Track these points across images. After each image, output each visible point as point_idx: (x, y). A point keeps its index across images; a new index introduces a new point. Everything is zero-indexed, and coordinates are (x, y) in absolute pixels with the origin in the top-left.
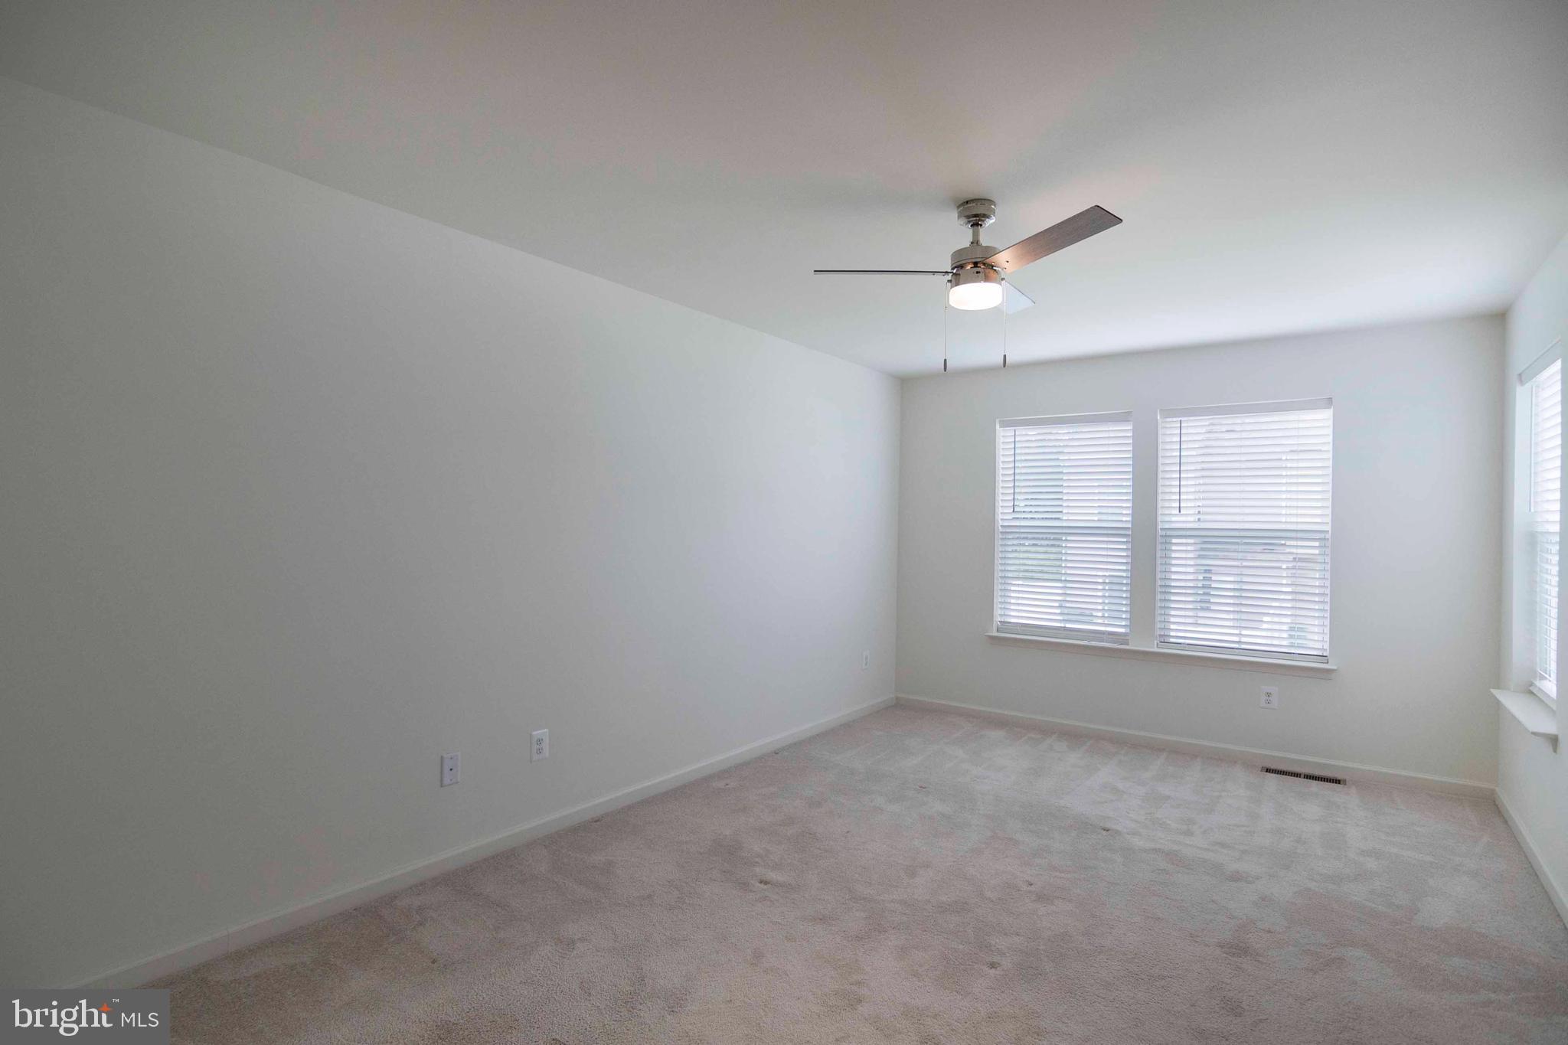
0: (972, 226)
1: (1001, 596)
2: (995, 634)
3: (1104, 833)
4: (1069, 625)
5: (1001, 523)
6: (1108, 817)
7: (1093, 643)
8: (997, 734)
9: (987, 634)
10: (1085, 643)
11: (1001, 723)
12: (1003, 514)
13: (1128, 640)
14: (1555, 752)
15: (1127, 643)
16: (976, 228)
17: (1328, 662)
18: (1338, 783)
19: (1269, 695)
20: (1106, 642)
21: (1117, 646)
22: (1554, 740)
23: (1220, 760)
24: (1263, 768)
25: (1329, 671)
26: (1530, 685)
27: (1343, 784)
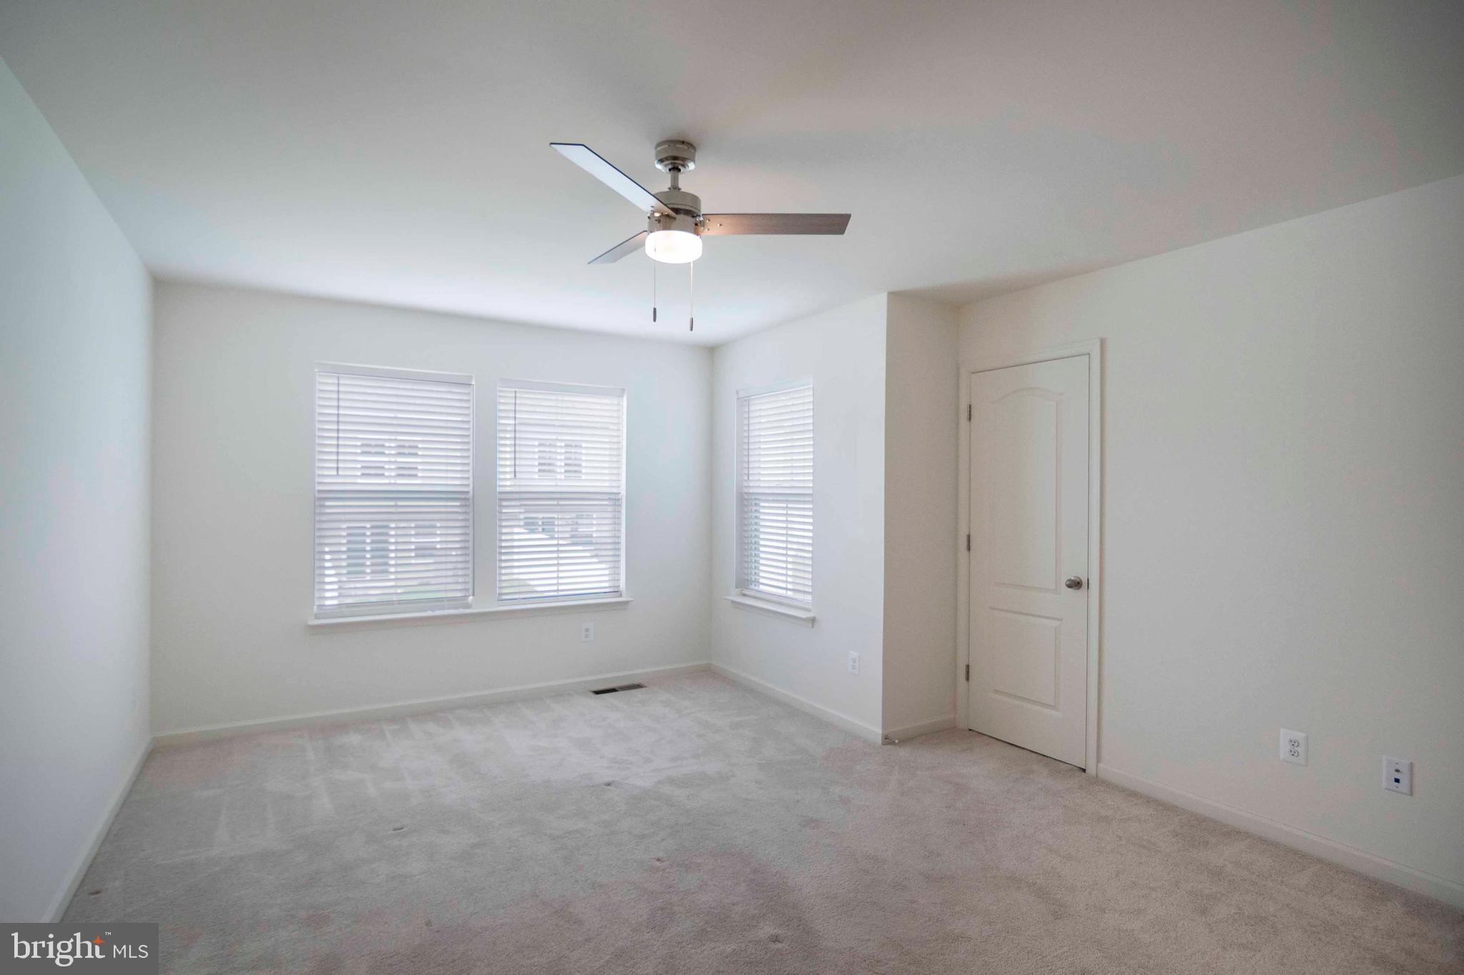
0: (670, 171)
2: (315, 622)
3: (611, 787)
5: (317, 487)
9: (307, 624)
10: (430, 613)
12: (323, 477)
13: (468, 603)
14: (813, 627)
15: (468, 606)
16: (676, 172)
17: (621, 596)
18: (642, 687)
19: (587, 630)
20: (448, 609)
21: (461, 611)
22: (813, 620)
23: (560, 694)
24: (591, 691)
25: (627, 603)
26: (742, 590)
27: (645, 687)
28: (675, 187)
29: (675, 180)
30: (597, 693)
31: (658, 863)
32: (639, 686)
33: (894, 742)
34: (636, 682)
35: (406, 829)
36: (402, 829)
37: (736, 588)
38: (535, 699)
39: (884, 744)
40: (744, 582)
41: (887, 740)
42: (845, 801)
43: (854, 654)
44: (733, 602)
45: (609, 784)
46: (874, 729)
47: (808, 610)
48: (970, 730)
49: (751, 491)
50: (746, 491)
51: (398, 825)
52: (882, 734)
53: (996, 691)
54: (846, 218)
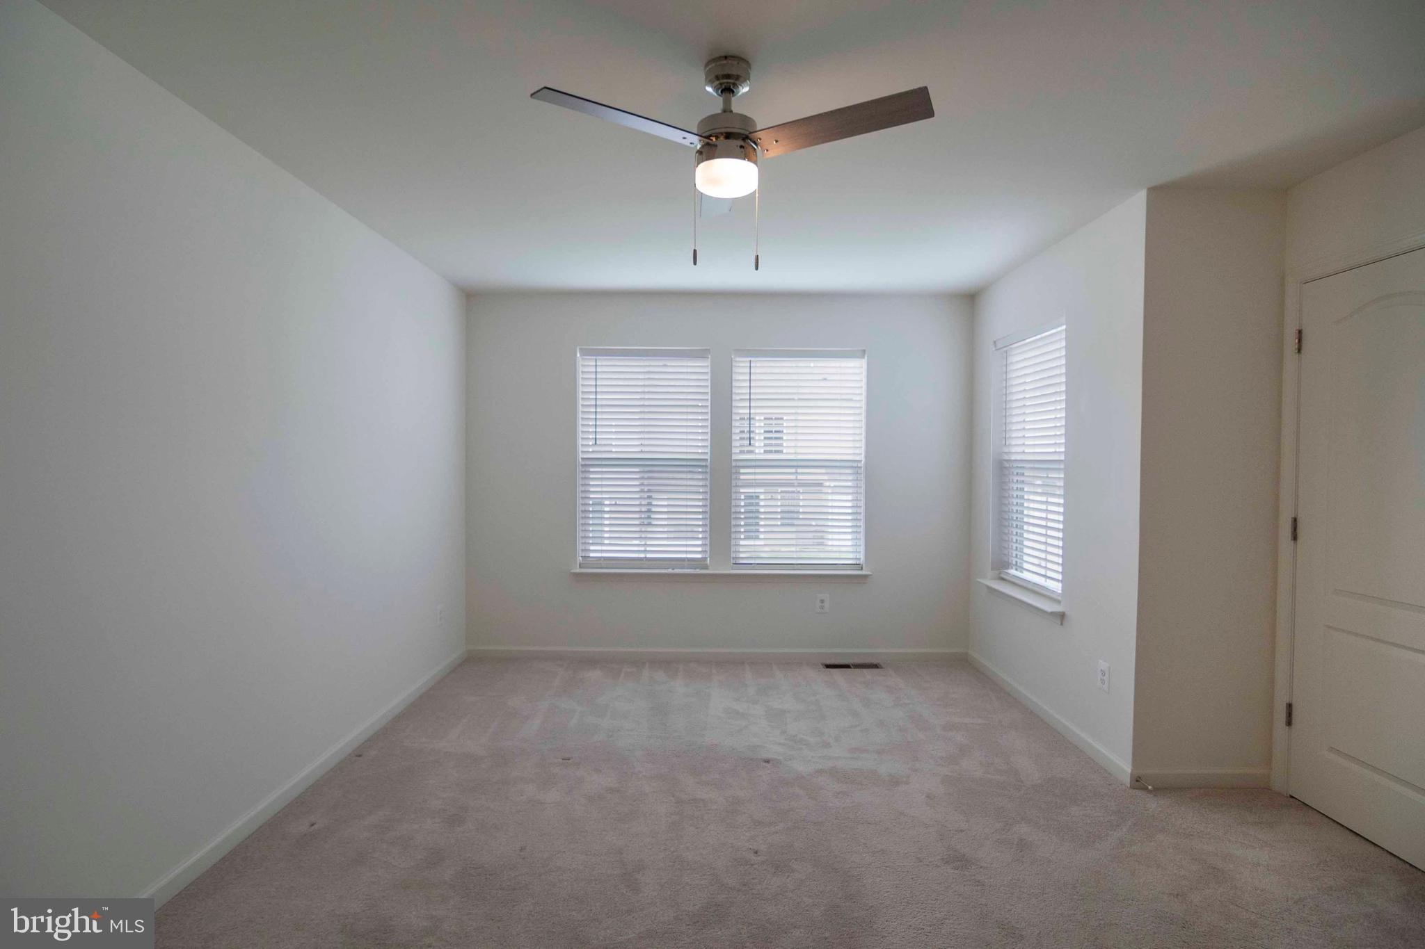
0: (722, 92)
1: (582, 531)
2: (578, 570)
3: (767, 765)
4: (649, 555)
5: (581, 456)
6: (758, 746)
7: (677, 571)
8: (595, 675)
9: (572, 571)
10: (670, 571)
11: (591, 662)
12: (586, 447)
13: (707, 564)
14: (1062, 624)
15: (706, 567)
16: (728, 94)
17: (862, 569)
18: (878, 667)
19: (822, 601)
20: (688, 568)
21: (698, 571)
22: (1062, 616)
23: (789, 663)
24: (822, 665)
25: (865, 576)
26: (1000, 573)
27: (882, 668)
28: (727, 110)
29: (727, 103)
30: (828, 666)
31: (752, 856)
32: (876, 666)
33: (1147, 788)
34: (875, 661)
35: (570, 761)
36: (569, 760)
37: (992, 569)
38: (761, 663)
39: (1133, 787)
40: (1001, 565)
41: (1138, 782)
42: (1023, 845)
43: (1103, 665)
44: (989, 588)
45: (767, 761)
46: (1122, 763)
47: (1059, 602)
48: (1292, 797)
49: (1013, 458)
50: (1006, 457)
51: (567, 756)
52: (1131, 774)
53: (1331, 749)
54: (922, 95)
